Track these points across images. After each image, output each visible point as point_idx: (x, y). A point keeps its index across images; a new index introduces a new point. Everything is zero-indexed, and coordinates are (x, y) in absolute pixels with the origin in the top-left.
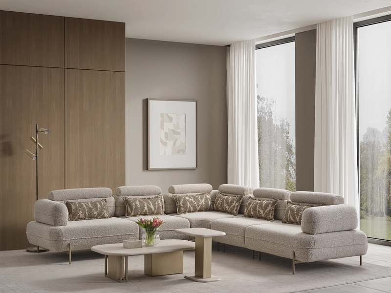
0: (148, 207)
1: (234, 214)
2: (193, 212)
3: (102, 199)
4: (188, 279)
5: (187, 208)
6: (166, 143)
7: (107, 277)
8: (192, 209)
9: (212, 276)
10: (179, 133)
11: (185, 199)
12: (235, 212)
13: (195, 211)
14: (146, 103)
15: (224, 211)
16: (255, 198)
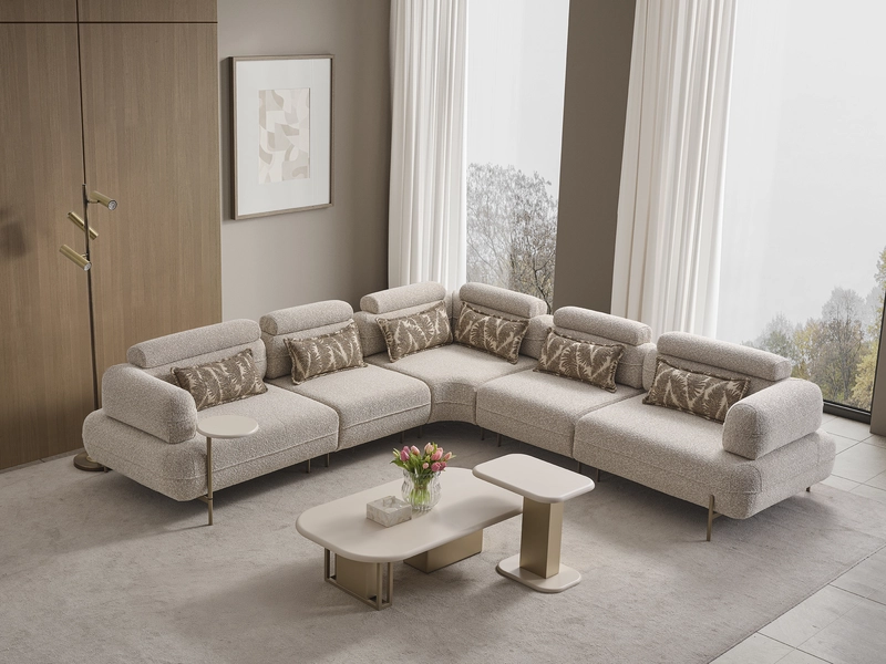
0: (336, 356)
1: (509, 360)
2: (418, 351)
3: (243, 348)
5: (407, 345)
6: (271, 156)
7: (333, 585)
8: (416, 345)
10: (296, 132)
11: (403, 327)
12: (513, 356)
15: (481, 348)
16: (561, 331)
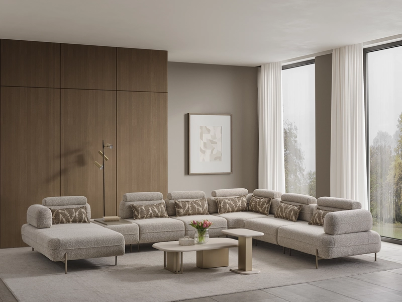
1: (265, 214)
2: (232, 212)
4: (233, 272)
5: (226, 208)
6: (205, 151)
7: (166, 269)
8: (230, 209)
9: (253, 269)
10: (216, 143)
11: (225, 201)
12: (267, 213)
13: (233, 211)
14: (187, 117)
15: (257, 212)
16: (283, 202)
